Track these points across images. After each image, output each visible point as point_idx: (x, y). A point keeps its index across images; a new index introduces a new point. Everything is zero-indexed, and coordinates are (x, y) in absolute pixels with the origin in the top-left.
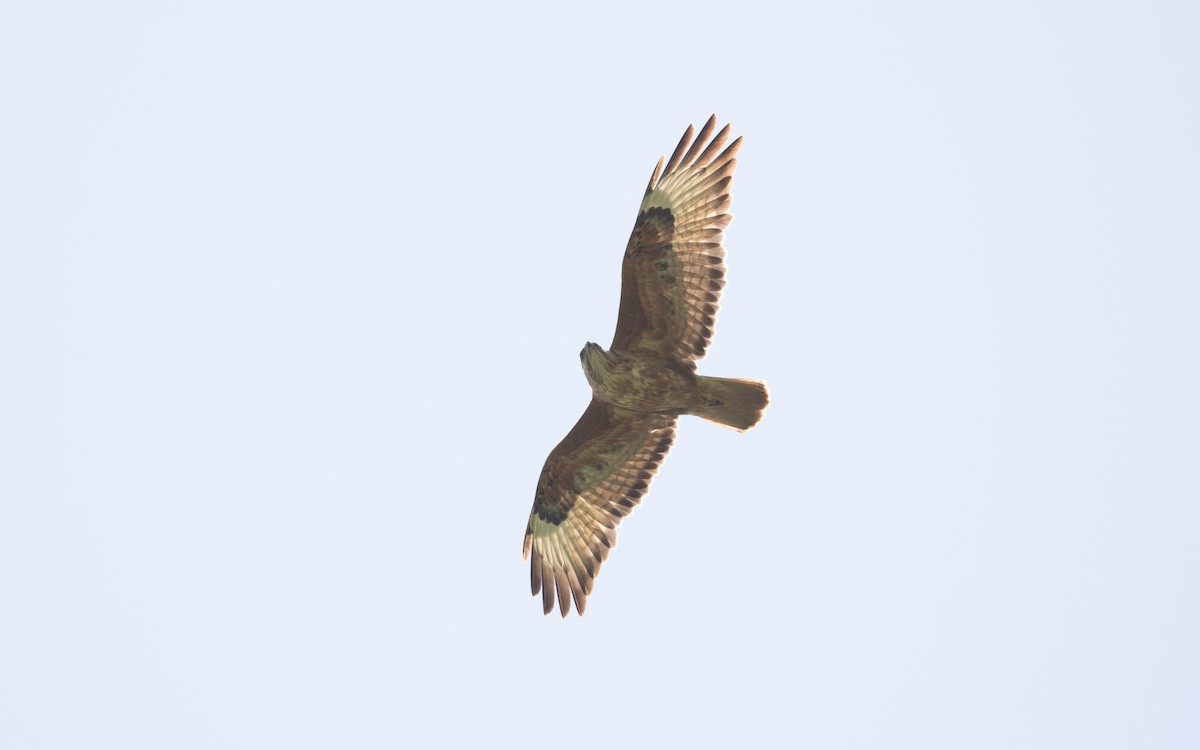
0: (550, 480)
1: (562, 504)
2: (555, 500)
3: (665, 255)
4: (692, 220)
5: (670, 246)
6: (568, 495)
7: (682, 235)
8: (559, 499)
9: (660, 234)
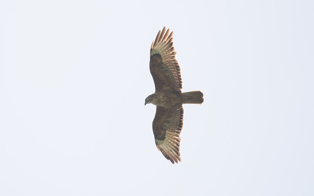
0: (156, 129)
1: (162, 134)
2: (160, 134)
3: (162, 65)
4: (166, 55)
5: (162, 63)
6: (163, 132)
7: (164, 59)
8: (161, 134)
9: (158, 60)
